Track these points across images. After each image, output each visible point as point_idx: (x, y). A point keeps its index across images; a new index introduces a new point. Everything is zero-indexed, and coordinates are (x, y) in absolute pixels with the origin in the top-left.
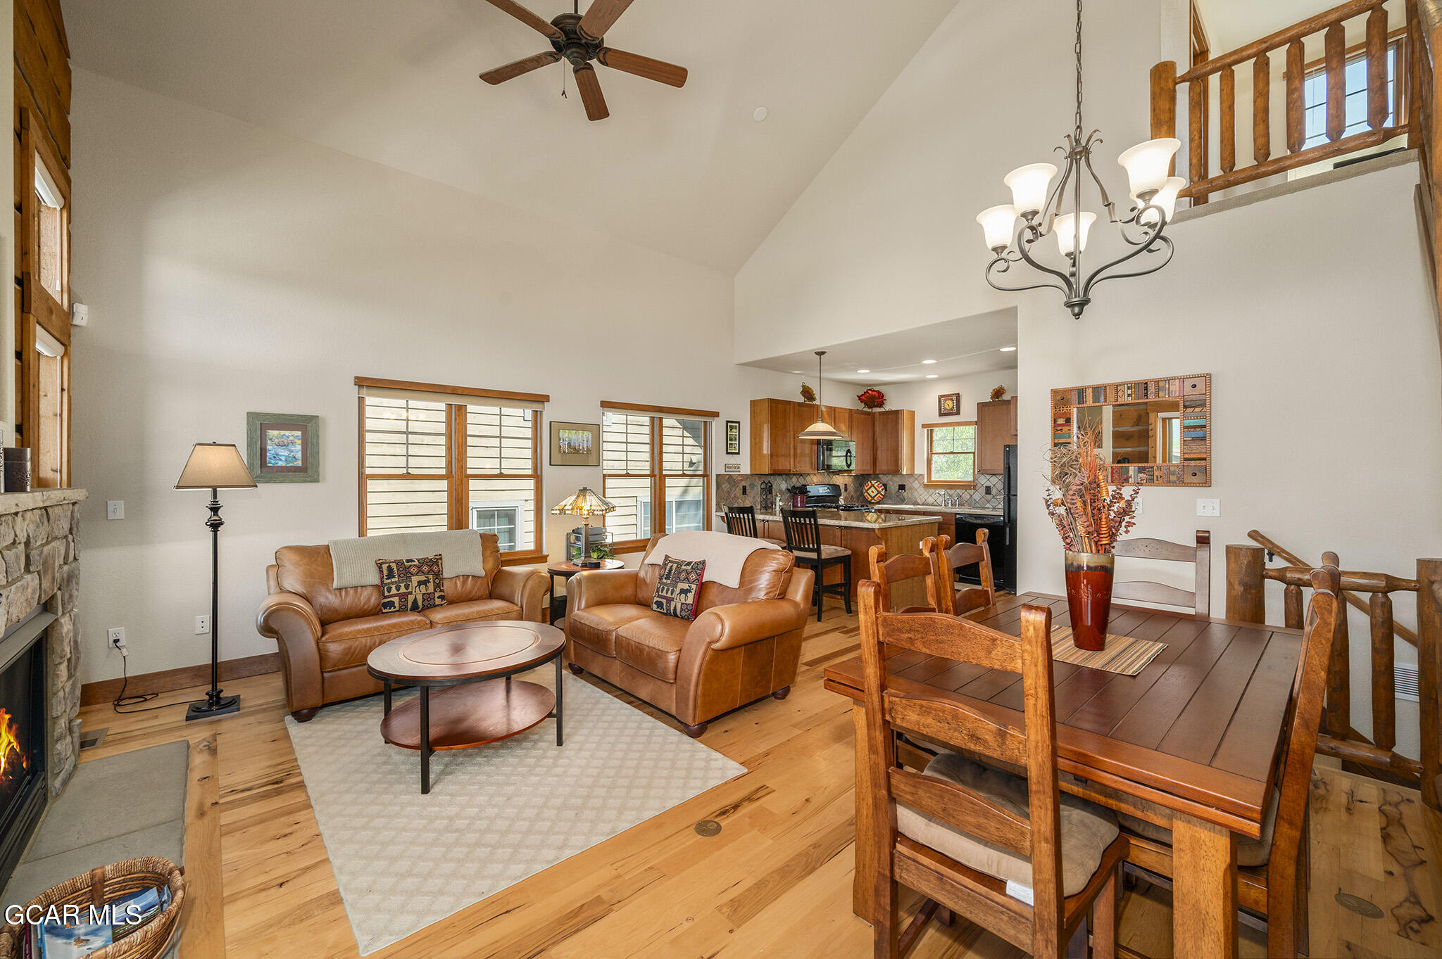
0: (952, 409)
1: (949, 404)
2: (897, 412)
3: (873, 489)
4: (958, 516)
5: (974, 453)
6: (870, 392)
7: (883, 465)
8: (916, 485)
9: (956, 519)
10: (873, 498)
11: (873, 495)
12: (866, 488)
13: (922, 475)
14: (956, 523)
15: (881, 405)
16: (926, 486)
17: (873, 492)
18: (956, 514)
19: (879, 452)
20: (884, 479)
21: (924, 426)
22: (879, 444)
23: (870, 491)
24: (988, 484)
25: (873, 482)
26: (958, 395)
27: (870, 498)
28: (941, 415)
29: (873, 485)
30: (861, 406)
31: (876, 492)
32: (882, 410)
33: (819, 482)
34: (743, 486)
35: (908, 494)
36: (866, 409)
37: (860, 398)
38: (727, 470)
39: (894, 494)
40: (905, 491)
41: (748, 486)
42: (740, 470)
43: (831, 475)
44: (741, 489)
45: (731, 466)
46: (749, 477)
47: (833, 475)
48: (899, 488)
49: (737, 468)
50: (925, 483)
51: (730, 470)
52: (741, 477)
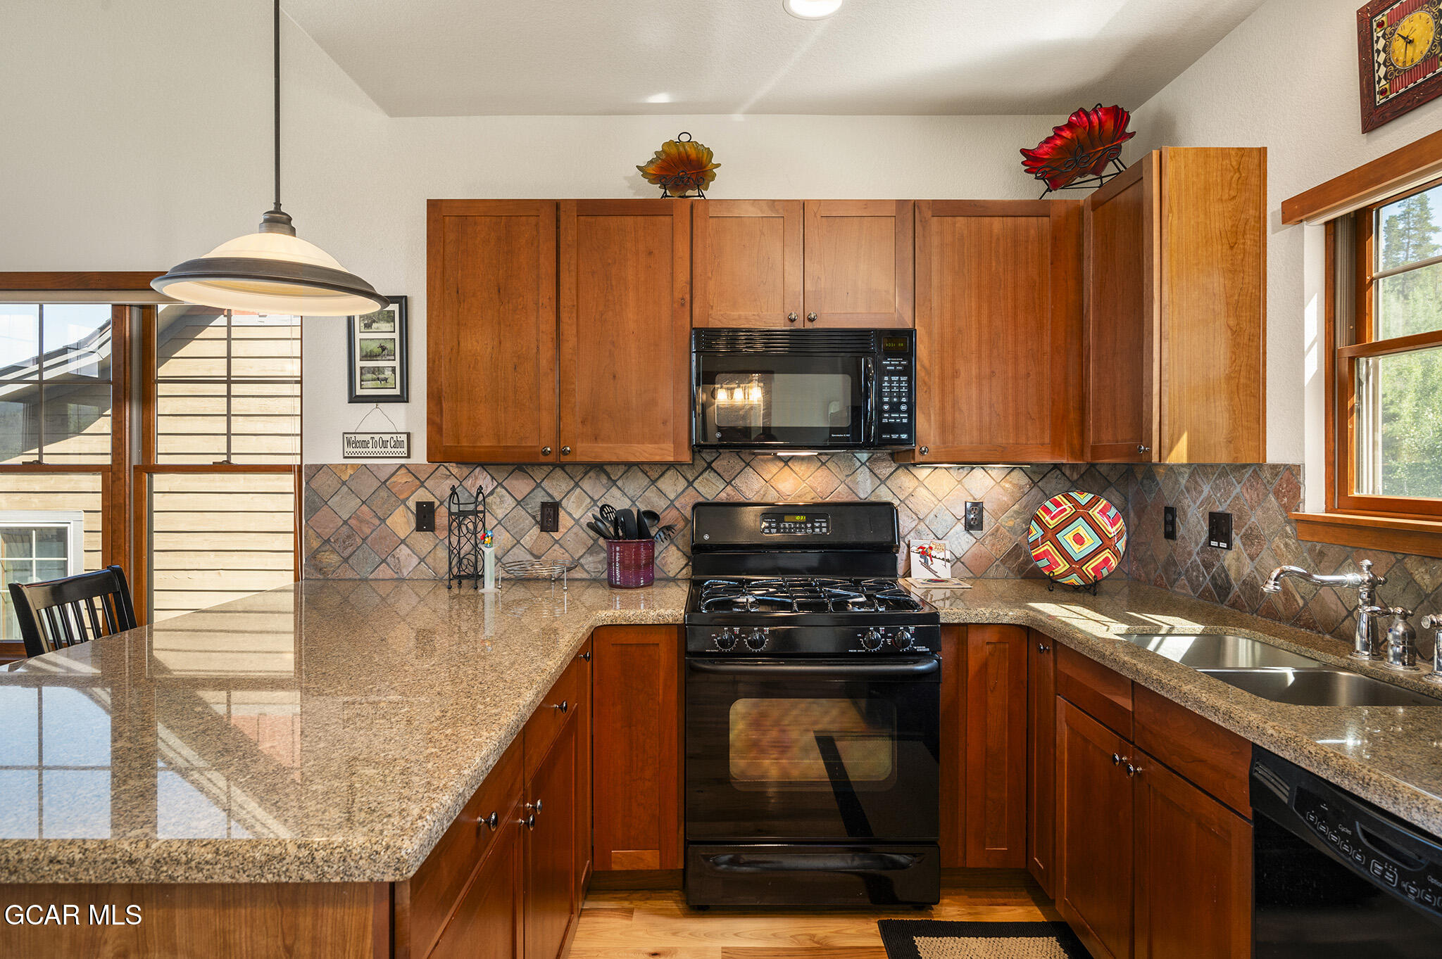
0: (1430, 59)
1: (1414, 37)
2: (1138, 173)
3: (1081, 526)
7: (1103, 429)
8: (1268, 518)
10: (1075, 565)
11: (1076, 552)
12: (1052, 523)
13: (1300, 473)
14: (1255, 815)
15: (1104, 165)
16: (1307, 526)
18: (1255, 748)
19: (1093, 369)
20: (1168, 485)
21: (1290, 210)
23: (1065, 538)
25: (1084, 499)
27: (1063, 567)
29: (1082, 512)
31: (1092, 541)
33: (813, 494)
34: (419, 504)
35: (1238, 559)
36: (1048, 196)
37: (1033, 161)
38: (351, 450)
39: (1195, 557)
40: (1229, 548)
41: (440, 505)
42: (405, 450)
43: (885, 469)
44: (412, 512)
45: (367, 437)
46: (448, 473)
47: (894, 466)
48: (1211, 531)
49: (393, 444)
50: (1307, 512)
51: (364, 450)
52: (413, 475)
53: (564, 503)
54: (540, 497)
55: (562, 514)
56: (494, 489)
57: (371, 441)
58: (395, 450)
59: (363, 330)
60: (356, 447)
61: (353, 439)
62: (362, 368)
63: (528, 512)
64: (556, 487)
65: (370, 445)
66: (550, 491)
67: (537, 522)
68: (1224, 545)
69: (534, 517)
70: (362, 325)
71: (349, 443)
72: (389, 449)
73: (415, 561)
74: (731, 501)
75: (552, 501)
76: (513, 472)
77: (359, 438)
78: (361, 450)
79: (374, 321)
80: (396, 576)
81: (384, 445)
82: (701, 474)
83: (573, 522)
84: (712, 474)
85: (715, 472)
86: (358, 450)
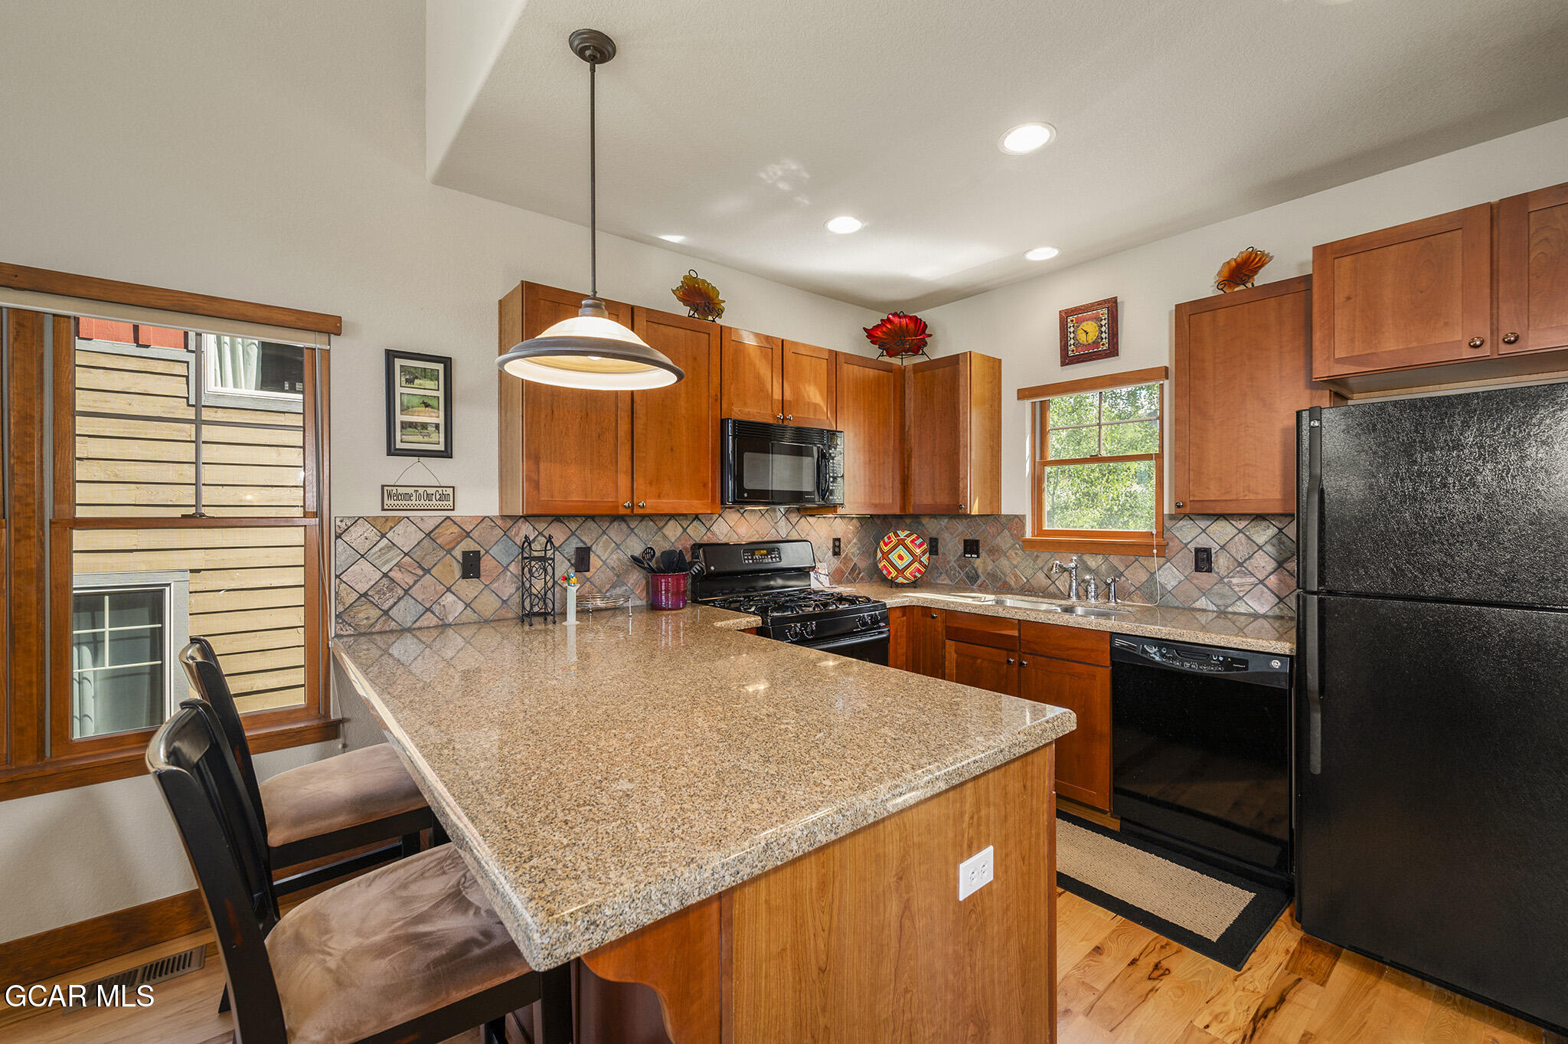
0: (1096, 343)
1: (1089, 332)
2: (954, 361)
3: (901, 550)
4: (1118, 642)
5: (1159, 457)
6: (896, 320)
7: (923, 496)
8: (1004, 541)
9: (1114, 651)
10: (901, 572)
11: (901, 565)
12: (886, 549)
13: (1020, 519)
14: (1113, 663)
15: (917, 348)
16: (1029, 544)
17: (901, 558)
18: (1113, 635)
19: (914, 462)
20: (932, 526)
21: (1023, 394)
22: (914, 442)
23: (893, 557)
24: (1203, 542)
25: (902, 534)
26: (1112, 306)
27: (894, 574)
28: (1067, 360)
29: (901, 542)
30: (872, 352)
31: (908, 558)
32: (919, 359)
33: (757, 536)
34: (465, 554)
35: (984, 563)
36: (881, 359)
37: (871, 334)
38: (392, 502)
39: (952, 563)
40: (978, 557)
41: (486, 553)
42: (451, 503)
43: (794, 517)
44: (458, 562)
45: (410, 490)
46: (493, 524)
47: (800, 516)
48: (965, 549)
49: (438, 497)
50: (1027, 537)
51: (406, 503)
52: (459, 526)
53: (594, 548)
54: (575, 543)
55: (592, 555)
56: (536, 537)
57: (414, 494)
58: (441, 503)
59: (404, 384)
60: (398, 499)
61: (395, 491)
62: (402, 423)
63: (564, 556)
64: (588, 535)
65: (414, 498)
66: (584, 539)
67: (572, 565)
68: (976, 556)
69: (569, 560)
70: (403, 379)
71: (389, 495)
72: (434, 502)
73: (461, 606)
74: (711, 542)
75: (584, 546)
76: (553, 521)
77: (401, 490)
78: (404, 502)
79: (417, 378)
80: (440, 623)
81: (429, 497)
82: (692, 522)
83: (601, 563)
84: (699, 522)
85: (700, 521)
86: (399, 503)
